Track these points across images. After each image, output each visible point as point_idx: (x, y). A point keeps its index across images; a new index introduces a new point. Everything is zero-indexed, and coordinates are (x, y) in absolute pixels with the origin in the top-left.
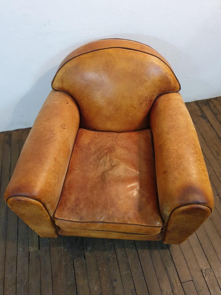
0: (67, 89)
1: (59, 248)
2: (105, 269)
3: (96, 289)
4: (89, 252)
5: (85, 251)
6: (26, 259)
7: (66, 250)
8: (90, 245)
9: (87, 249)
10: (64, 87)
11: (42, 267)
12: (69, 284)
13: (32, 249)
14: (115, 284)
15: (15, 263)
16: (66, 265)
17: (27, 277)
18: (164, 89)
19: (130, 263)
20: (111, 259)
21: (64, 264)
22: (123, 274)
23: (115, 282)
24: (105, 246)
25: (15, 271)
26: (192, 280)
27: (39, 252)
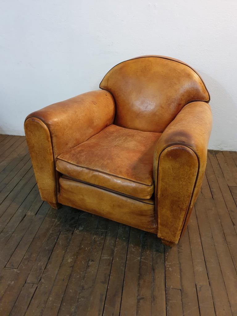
0: (110, 88)
1: (53, 219)
2: (86, 249)
3: (69, 261)
4: (78, 231)
5: (75, 229)
6: (21, 218)
7: (58, 223)
8: (83, 226)
9: (79, 228)
10: (108, 86)
11: (30, 229)
12: (47, 248)
13: (29, 213)
14: (90, 263)
15: (10, 218)
16: (52, 233)
17: (13, 230)
18: (192, 96)
19: (115, 252)
20: (98, 243)
21: (51, 232)
22: (104, 258)
23: (91, 261)
24: (97, 231)
25: (6, 224)
26: (181, 289)
27: (33, 217)
